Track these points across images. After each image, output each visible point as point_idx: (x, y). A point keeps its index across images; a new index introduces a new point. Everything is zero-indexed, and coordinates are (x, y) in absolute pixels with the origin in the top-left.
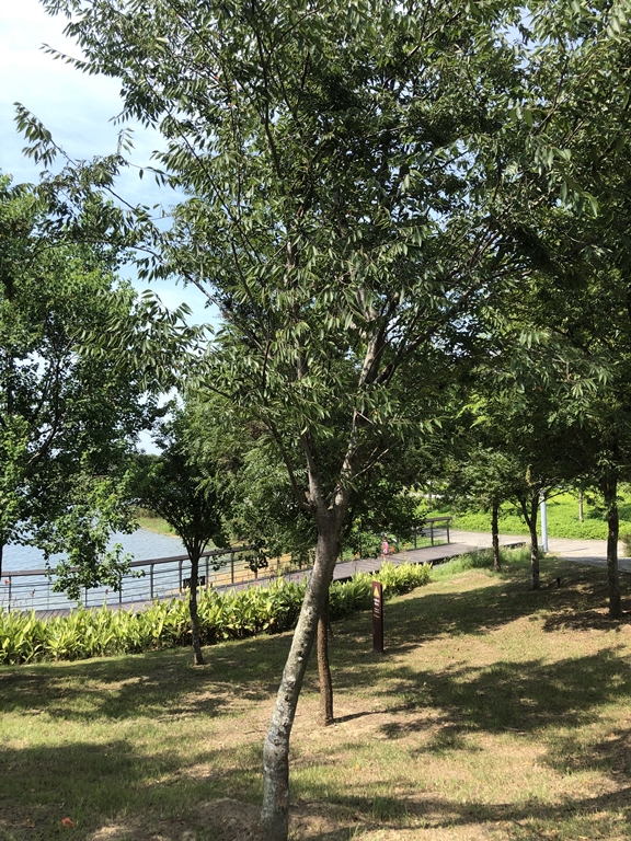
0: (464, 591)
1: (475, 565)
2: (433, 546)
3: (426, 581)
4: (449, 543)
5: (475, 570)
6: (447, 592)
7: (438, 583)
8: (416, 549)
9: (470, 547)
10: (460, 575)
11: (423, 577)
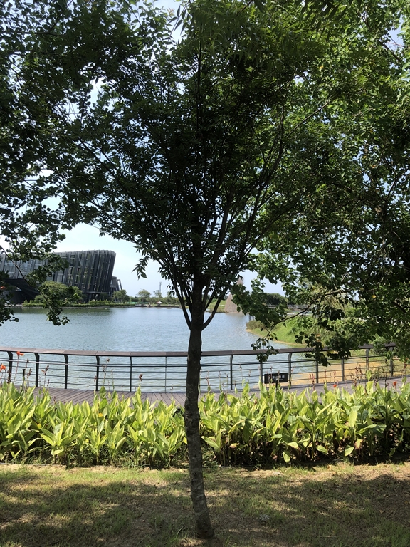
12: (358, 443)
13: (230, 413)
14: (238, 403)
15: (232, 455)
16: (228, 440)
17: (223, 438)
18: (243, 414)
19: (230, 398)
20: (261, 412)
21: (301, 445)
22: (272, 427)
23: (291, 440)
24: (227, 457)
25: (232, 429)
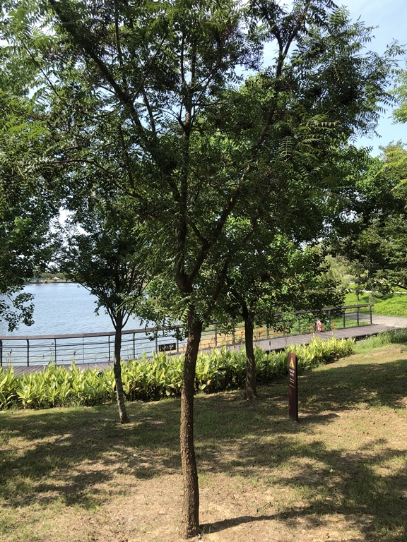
0: (382, 362)
1: (393, 341)
2: (359, 326)
3: (349, 353)
4: (372, 324)
5: (393, 345)
6: (367, 362)
7: (360, 355)
8: (345, 328)
9: (388, 327)
10: (379, 349)
11: (347, 350)
12: (209, 382)
13: (135, 370)
14: (140, 365)
15: (136, 395)
16: (133, 387)
17: (131, 386)
18: (142, 371)
19: (134, 363)
20: (154, 369)
21: (176, 386)
22: (159, 377)
23: (170, 383)
24: (133, 396)
25: (136, 380)
